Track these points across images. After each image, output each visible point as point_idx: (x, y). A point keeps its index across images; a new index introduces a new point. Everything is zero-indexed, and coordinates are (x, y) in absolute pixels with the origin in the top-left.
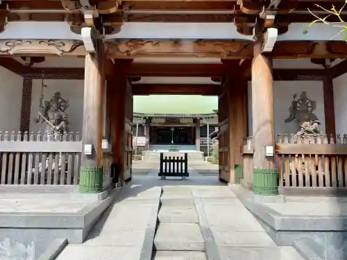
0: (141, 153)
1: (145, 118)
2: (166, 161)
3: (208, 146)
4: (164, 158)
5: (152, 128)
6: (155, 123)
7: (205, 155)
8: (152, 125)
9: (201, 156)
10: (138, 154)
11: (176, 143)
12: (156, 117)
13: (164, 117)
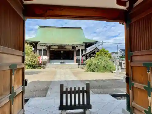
0: (45, 65)
1: (47, 46)
2: (67, 92)
3: (81, 60)
4: (64, 90)
5: (51, 52)
6: (53, 48)
7: (79, 65)
8: (51, 49)
9: (77, 66)
10: (43, 65)
11: (64, 59)
12: (53, 46)
13: (57, 46)
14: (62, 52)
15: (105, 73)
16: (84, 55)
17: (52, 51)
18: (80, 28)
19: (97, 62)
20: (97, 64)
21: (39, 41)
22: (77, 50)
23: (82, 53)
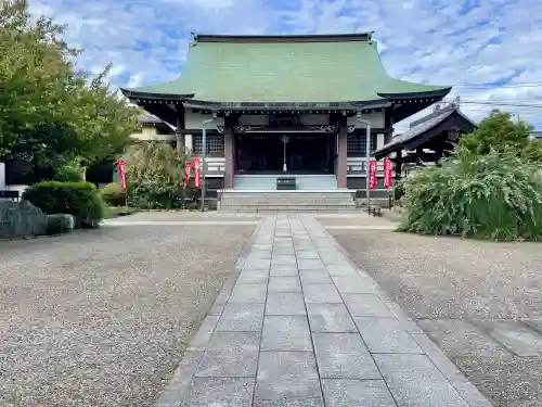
5: (241, 140)
6: (247, 125)
8: (239, 130)
9: (350, 200)
10: (207, 194)
11: (292, 170)
12: (247, 112)
13: (265, 112)
14: (285, 140)
15: (517, 244)
16: (385, 153)
17: (243, 135)
18: (365, 37)
19: (472, 187)
20: (475, 195)
21: (192, 96)
22: (351, 130)
23: (374, 146)
